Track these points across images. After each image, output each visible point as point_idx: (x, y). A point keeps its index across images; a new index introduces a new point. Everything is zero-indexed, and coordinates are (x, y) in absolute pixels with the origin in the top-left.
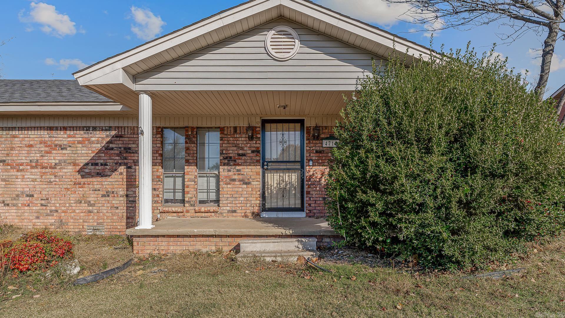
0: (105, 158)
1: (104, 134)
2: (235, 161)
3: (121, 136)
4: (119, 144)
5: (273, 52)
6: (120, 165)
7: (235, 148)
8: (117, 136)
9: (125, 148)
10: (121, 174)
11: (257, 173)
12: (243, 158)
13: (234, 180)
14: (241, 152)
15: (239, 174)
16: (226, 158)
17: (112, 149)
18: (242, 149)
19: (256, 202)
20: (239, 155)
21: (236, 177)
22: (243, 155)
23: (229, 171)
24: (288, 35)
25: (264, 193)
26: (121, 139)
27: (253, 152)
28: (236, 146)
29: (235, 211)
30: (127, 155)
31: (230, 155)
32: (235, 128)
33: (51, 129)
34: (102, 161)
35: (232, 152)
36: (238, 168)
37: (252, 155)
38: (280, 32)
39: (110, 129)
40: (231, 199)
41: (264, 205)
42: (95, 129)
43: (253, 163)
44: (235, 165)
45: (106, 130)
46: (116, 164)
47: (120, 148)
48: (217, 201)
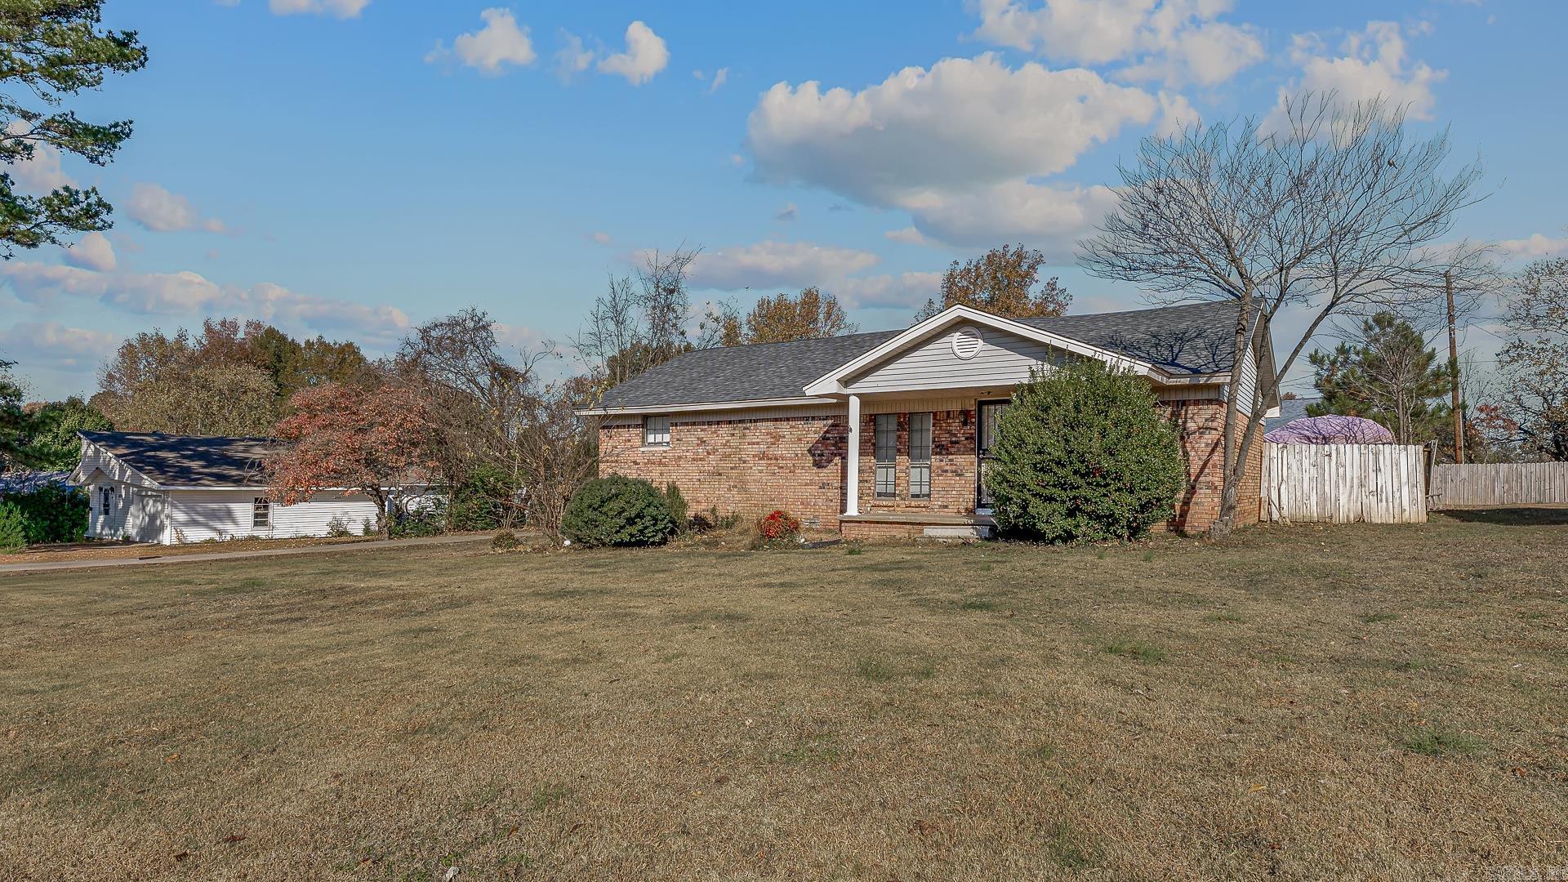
0: (823, 448)
1: (820, 424)
2: (948, 449)
3: (837, 425)
4: (835, 434)
5: (958, 353)
6: (836, 456)
7: (947, 435)
8: (833, 425)
9: (840, 438)
10: (836, 465)
11: (972, 464)
12: (957, 445)
13: (946, 471)
14: (954, 439)
15: (951, 465)
16: (939, 446)
17: (828, 439)
18: (955, 435)
19: (970, 497)
20: (952, 442)
21: (948, 468)
22: (957, 442)
23: (941, 461)
24: (973, 335)
25: (979, 487)
26: (837, 428)
27: (967, 439)
28: (949, 432)
29: (946, 507)
30: (842, 444)
31: (943, 443)
32: (948, 412)
33: (776, 420)
34: (819, 452)
35: (945, 439)
36: (950, 457)
37: (965, 442)
38: (964, 333)
39: (827, 418)
40: (943, 493)
41: (979, 501)
42: (813, 418)
43: (967, 451)
44: (948, 454)
45: (823, 419)
46: (832, 454)
47: (836, 437)
48: (929, 495)
